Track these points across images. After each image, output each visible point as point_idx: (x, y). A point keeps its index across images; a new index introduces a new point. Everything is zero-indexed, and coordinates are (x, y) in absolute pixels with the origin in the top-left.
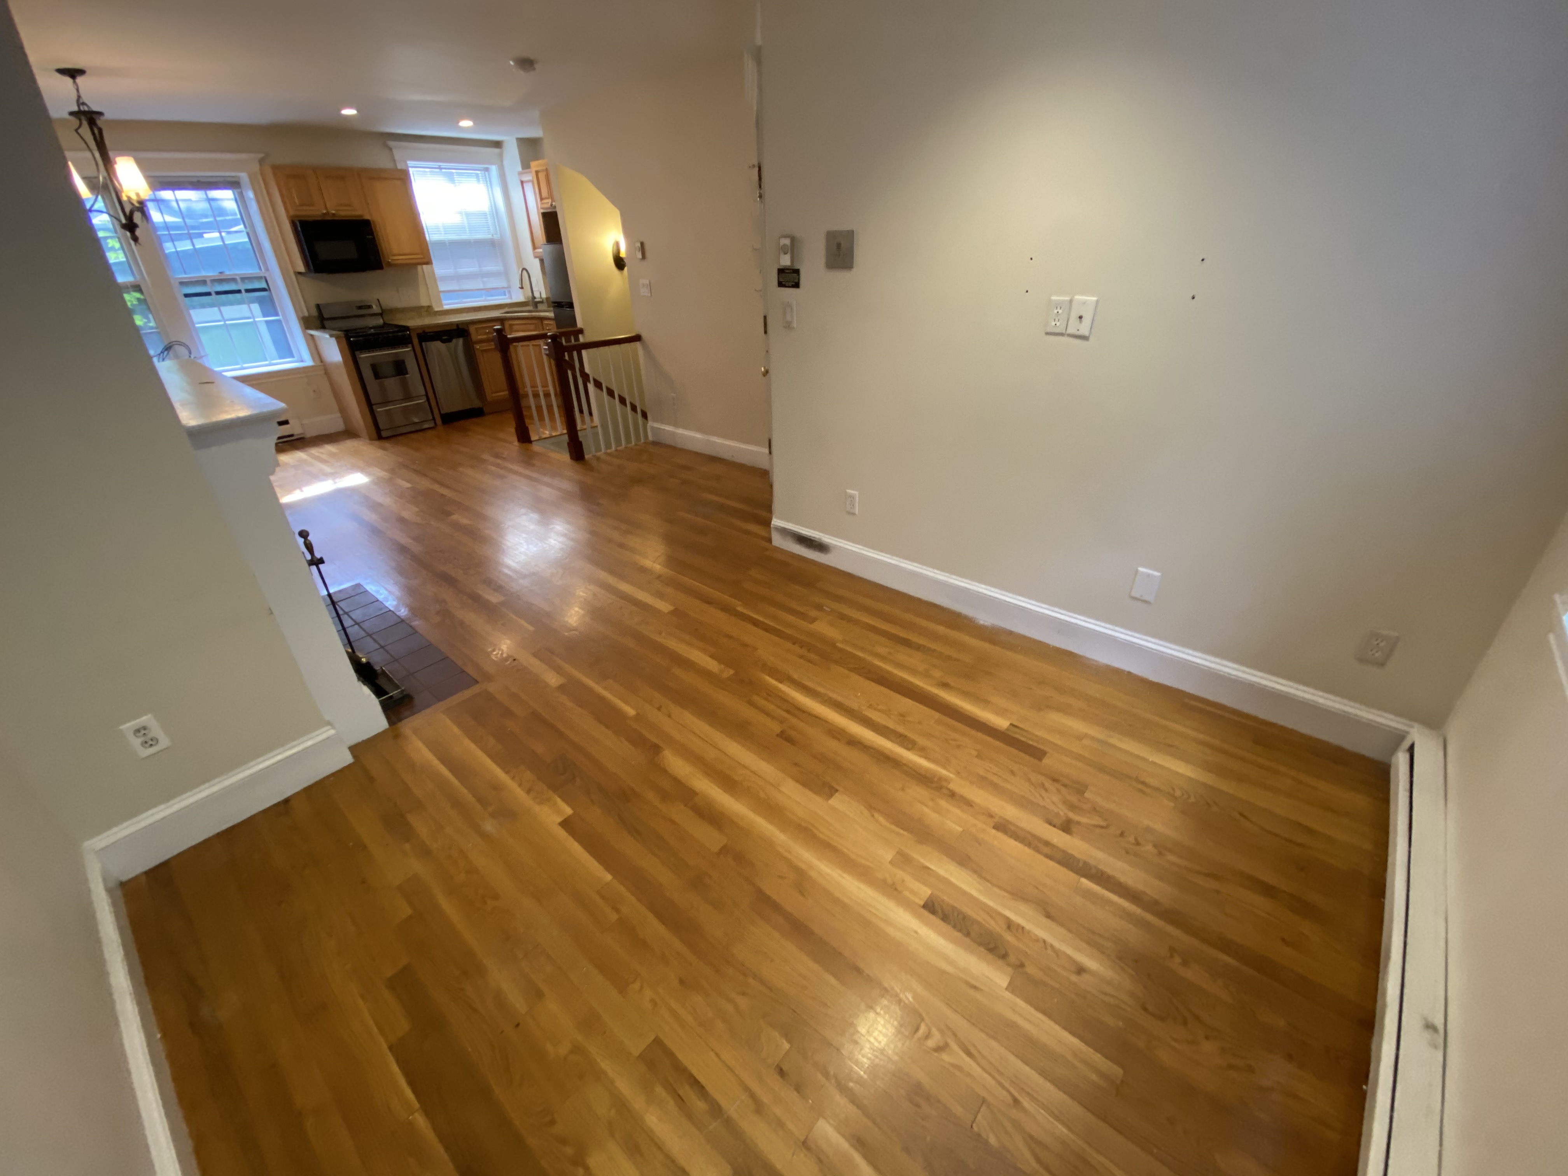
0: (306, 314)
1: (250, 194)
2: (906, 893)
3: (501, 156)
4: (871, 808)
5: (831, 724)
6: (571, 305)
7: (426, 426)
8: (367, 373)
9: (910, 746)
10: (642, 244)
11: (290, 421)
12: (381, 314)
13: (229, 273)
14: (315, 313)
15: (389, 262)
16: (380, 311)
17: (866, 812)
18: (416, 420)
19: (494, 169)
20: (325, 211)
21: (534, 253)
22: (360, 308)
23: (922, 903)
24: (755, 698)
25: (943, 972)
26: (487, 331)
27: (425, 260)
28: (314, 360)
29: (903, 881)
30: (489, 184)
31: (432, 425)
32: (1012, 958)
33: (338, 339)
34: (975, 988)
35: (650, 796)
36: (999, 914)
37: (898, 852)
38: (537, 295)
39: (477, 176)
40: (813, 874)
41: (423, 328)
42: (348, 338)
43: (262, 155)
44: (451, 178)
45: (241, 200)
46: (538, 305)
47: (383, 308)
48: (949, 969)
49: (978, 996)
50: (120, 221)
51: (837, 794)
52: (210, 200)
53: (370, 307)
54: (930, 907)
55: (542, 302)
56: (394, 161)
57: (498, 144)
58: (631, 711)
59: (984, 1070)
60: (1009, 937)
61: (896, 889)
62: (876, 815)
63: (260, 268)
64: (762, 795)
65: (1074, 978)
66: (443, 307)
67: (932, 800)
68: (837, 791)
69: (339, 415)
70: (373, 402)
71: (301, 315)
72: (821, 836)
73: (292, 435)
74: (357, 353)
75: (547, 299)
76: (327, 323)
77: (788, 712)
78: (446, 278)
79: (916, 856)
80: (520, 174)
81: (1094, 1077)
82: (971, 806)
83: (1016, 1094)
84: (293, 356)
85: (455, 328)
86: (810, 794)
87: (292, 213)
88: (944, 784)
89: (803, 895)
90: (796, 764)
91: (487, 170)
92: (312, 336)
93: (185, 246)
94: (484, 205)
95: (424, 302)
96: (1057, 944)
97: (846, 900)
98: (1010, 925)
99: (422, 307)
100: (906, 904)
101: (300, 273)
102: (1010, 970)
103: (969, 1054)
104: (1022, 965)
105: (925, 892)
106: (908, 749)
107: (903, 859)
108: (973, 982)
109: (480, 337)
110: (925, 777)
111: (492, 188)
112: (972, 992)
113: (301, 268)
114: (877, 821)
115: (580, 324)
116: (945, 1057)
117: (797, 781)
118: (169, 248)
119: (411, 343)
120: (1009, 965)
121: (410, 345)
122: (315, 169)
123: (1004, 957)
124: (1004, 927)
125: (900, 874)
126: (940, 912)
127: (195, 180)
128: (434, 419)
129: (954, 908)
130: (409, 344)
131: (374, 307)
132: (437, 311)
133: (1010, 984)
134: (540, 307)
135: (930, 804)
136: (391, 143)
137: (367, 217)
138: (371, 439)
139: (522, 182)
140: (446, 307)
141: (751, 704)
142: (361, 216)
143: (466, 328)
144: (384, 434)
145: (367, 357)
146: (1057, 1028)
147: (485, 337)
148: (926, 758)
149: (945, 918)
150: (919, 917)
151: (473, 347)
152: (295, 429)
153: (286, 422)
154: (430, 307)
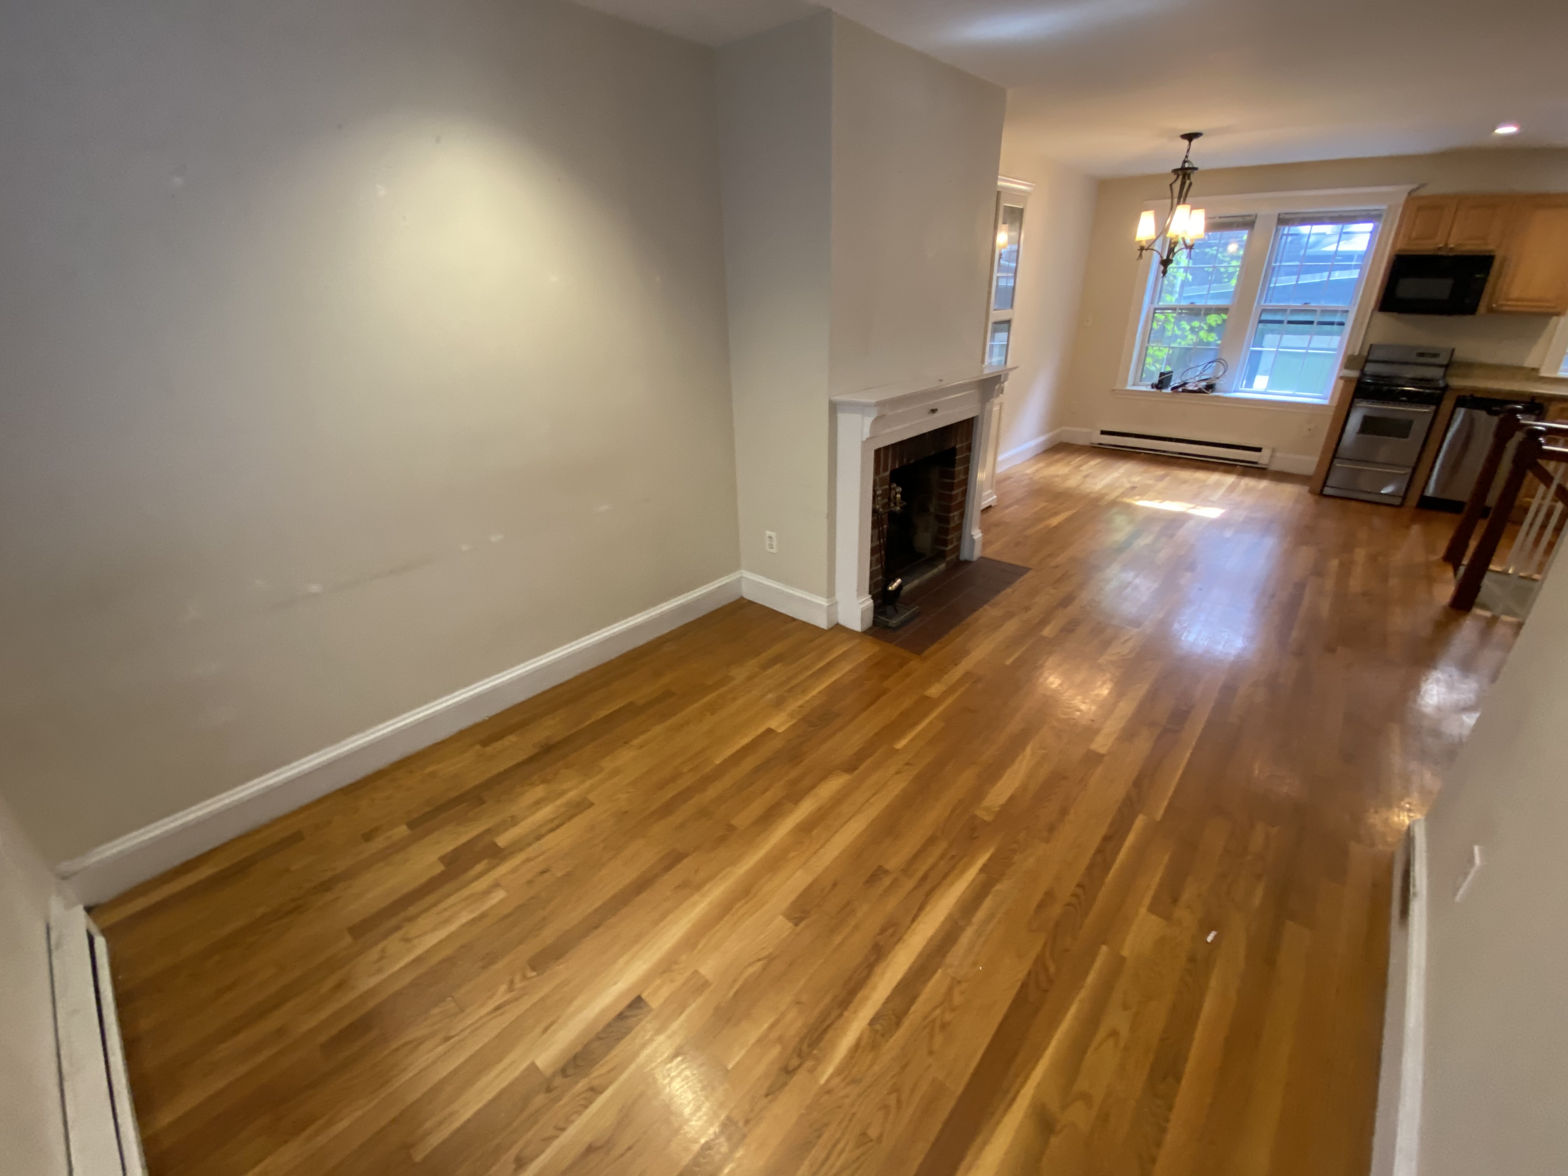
0: (1356, 353)
2: (658, 982)
4: (770, 959)
5: (908, 928)
8: (1354, 424)
9: (878, 1027)
11: (1262, 451)
12: (1446, 367)
13: (1313, 305)
14: (1364, 353)
15: (1492, 307)
16: (1446, 363)
17: (765, 953)
20: (1442, 246)
23: (644, 996)
24: (943, 845)
25: (570, 1002)
27: (1556, 310)
29: (672, 981)
32: (559, 1081)
33: (1347, 381)
34: (545, 1030)
35: (794, 773)
36: (610, 1083)
37: (707, 981)
40: (696, 897)
42: (1362, 383)
45: (1374, 234)
47: (1455, 359)
48: (571, 1009)
49: (538, 1030)
50: (1161, 257)
51: (790, 925)
52: (1342, 235)
53: (1435, 355)
54: (637, 1003)
58: (901, 744)
59: (481, 1018)
60: (582, 1085)
61: (664, 972)
62: (759, 965)
63: (1349, 304)
64: (792, 854)
65: (514, 1151)
67: (780, 1040)
68: (796, 925)
70: (1339, 455)
72: (739, 905)
74: (1357, 400)
77: (925, 877)
79: (701, 999)
81: (428, 1125)
82: (767, 1095)
83: (452, 1040)
86: (793, 897)
87: (1396, 247)
88: (809, 1064)
89: (676, 888)
90: (835, 885)
96: (556, 1144)
97: (662, 925)
98: (595, 1091)
99: (1520, 368)
100: (647, 979)
102: (548, 1072)
103: (498, 1008)
104: (549, 1090)
105: (654, 1003)
106: (872, 1022)
107: (700, 986)
108: (553, 1028)
110: (820, 1038)
112: (544, 1024)
114: (751, 964)
116: (504, 987)
117: (811, 886)
120: (554, 1075)
121: (1434, 407)
122: (1464, 198)
123: (563, 1071)
124: (595, 1083)
125: (680, 979)
126: (628, 1014)
128: (1405, 497)
129: (629, 1030)
130: (1436, 404)
131: (1442, 356)
133: (536, 1068)
135: (774, 1035)
138: (1310, 491)
141: (931, 841)
142: (1486, 251)
144: (1326, 491)
145: (1368, 407)
146: (479, 1106)
148: (857, 1047)
149: (621, 1017)
150: (629, 990)
152: (1262, 458)
153: (1259, 450)
154: (1535, 370)
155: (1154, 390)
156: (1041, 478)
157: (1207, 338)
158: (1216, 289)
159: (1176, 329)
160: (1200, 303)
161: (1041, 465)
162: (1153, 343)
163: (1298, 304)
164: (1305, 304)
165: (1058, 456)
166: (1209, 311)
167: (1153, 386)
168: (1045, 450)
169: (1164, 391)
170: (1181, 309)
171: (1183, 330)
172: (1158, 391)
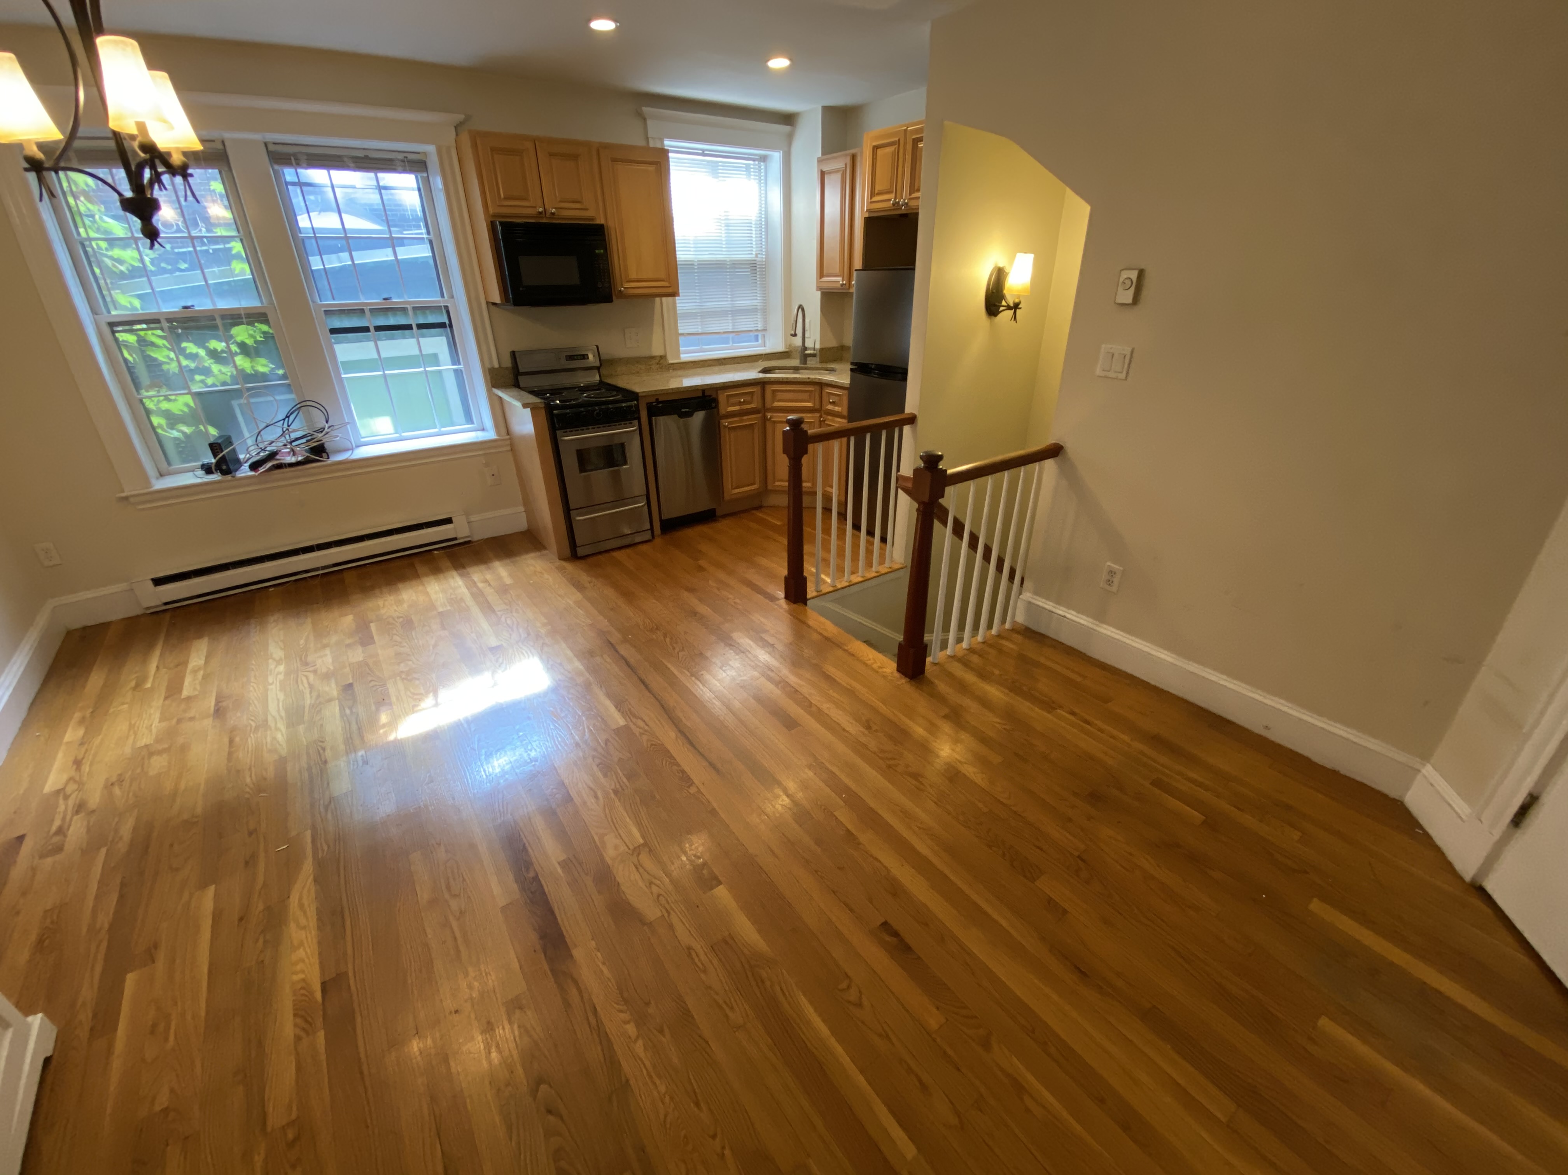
0: (496, 365)
1: (438, 183)
3: (790, 137)
6: (901, 374)
7: (638, 539)
8: (570, 462)
10: (1141, 274)
11: (453, 519)
12: (598, 368)
13: (396, 299)
14: (508, 363)
15: (621, 291)
16: (598, 364)
18: (627, 531)
19: (776, 157)
20: (541, 210)
21: (818, 282)
22: (571, 358)
26: (742, 400)
27: (670, 290)
28: (498, 432)
30: (764, 182)
31: (648, 536)
33: (534, 409)
38: (809, 344)
39: (748, 168)
41: (657, 394)
42: (549, 409)
43: (462, 117)
44: (714, 170)
45: (425, 191)
46: (808, 359)
47: (603, 357)
52: (380, 188)
53: (584, 357)
55: (814, 355)
56: (647, 139)
57: (788, 119)
63: (443, 296)
66: (679, 357)
69: (521, 509)
70: (572, 506)
71: (488, 366)
73: (455, 539)
74: (559, 433)
75: (821, 350)
76: (522, 380)
78: (689, 316)
80: (820, 161)
84: (472, 423)
85: (700, 394)
87: (491, 211)
91: (764, 159)
92: (500, 398)
93: (336, 261)
94: (750, 211)
95: (657, 351)
99: (653, 358)
101: (494, 304)
109: (731, 409)
111: (766, 183)
113: (497, 299)
115: (910, 407)
118: (316, 263)
119: (639, 419)
121: (636, 422)
122: (535, 141)
127: (361, 154)
128: (652, 529)
130: (635, 419)
131: (591, 356)
132: (672, 364)
134: (811, 362)
136: (646, 110)
137: (600, 221)
138: (562, 558)
139: (823, 174)
140: (685, 357)
142: (592, 219)
143: (714, 396)
144: (581, 552)
145: (572, 440)
147: (737, 408)
151: (719, 422)
152: (459, 530)
153: (449, 521)
154: (663, 357)
155: (216, 477)
156: (109, 786)
157: (252, 367)
158: (215, 274)
159: (181, 358)
160: (203, 304)
161: (72, 734)
162: (147, 391)
163: (375, 300)
164: (385, 299)
165: (96, 679)
166: (234, 318)
167: (208, 469)
168: (41, 682)
169: (240, 474)
170: (169, 320)
171: (193, 357)
172: (229, 477)
